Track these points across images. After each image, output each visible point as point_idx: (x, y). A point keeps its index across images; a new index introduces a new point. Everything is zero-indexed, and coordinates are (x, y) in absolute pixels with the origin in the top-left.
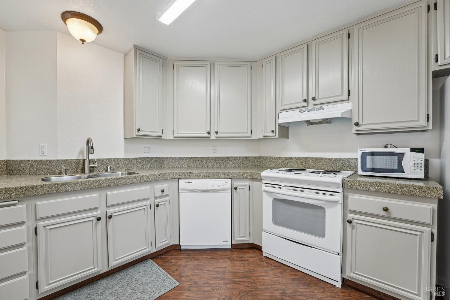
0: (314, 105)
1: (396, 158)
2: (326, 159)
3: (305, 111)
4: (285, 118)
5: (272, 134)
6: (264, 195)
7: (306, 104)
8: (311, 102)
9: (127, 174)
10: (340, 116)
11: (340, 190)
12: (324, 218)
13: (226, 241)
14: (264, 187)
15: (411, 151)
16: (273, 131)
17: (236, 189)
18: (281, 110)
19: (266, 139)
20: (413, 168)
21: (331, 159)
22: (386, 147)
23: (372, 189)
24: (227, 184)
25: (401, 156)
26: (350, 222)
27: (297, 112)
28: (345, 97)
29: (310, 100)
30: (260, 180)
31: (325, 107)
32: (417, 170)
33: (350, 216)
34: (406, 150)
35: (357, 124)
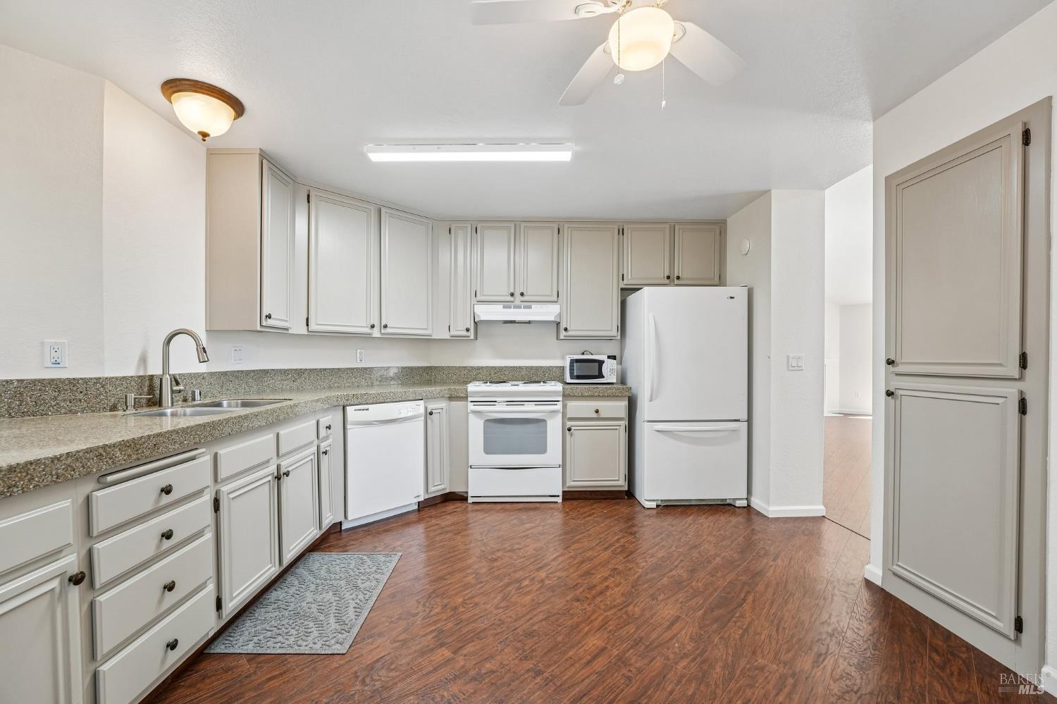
0: (521, 301)
1: (597, 364)
2: (526, 367)
3: (510, 308)
4: (486, 313)
5: (465, 333)
6: (472, 418)
7: (512, 299)
8: (518, 298)
9: (239, 405)
10: (553, 320)
11: (560, 399)
12: (545, 432)
13: (418, 496)
14: (471, 407)
15: (607, 358)
16: (468, 330)
17: (431, 414)
18: (479, 301)
19: (456, 339)
20: (609, 373)
21: (532, 368)
22: (583, 354)
23: (586, 394)
24: (418, 408)
25: (601, 363)
26: (569, 430)
27: (499, 307)
28: (555, 298)
29: (517, 294)
30: (465, 398)
31: (535, 306)
32: (613, 375)
33: (569, 424)
34: (604, 358)
35: (566, 330)
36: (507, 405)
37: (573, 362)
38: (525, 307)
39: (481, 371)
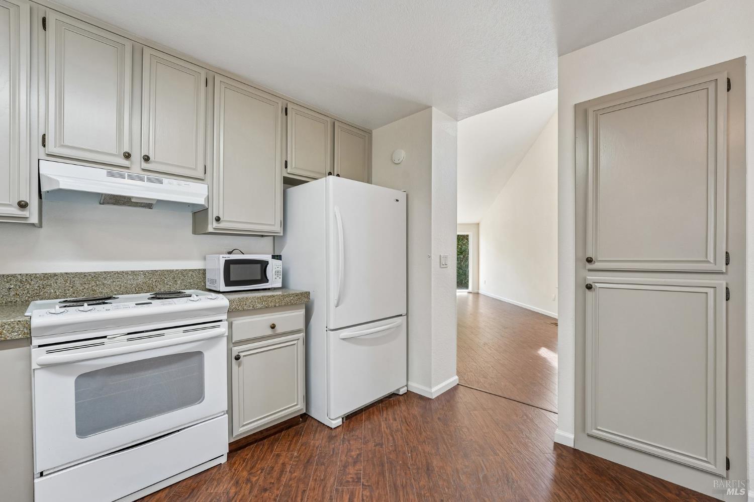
0: (144, 170)
1: (259, 266)
2: (145, 273)
3: (123, 177)
5: (16, 211)
7: (125, 163)
8: (137, 163)
11: (224, 317)
14: (41, 357)
15: (272, 258)
16: (23, 206)
18: (48, 155)
20: (274, 277)
21: (154, 272)
22: (230, 253)
23: (259, 306)
25: (264, 264)
26: (238, 358)
27: (102, 172)
29: (136, 156)
30: (25, 341)
31: (166, 180)
32: (278, 278)
33: (236, 350)
34: (267, 257)
35: (218, 219)
36: (129, 340)
37: (228, 263)
38: (150, 180)
39: (52, 282)
